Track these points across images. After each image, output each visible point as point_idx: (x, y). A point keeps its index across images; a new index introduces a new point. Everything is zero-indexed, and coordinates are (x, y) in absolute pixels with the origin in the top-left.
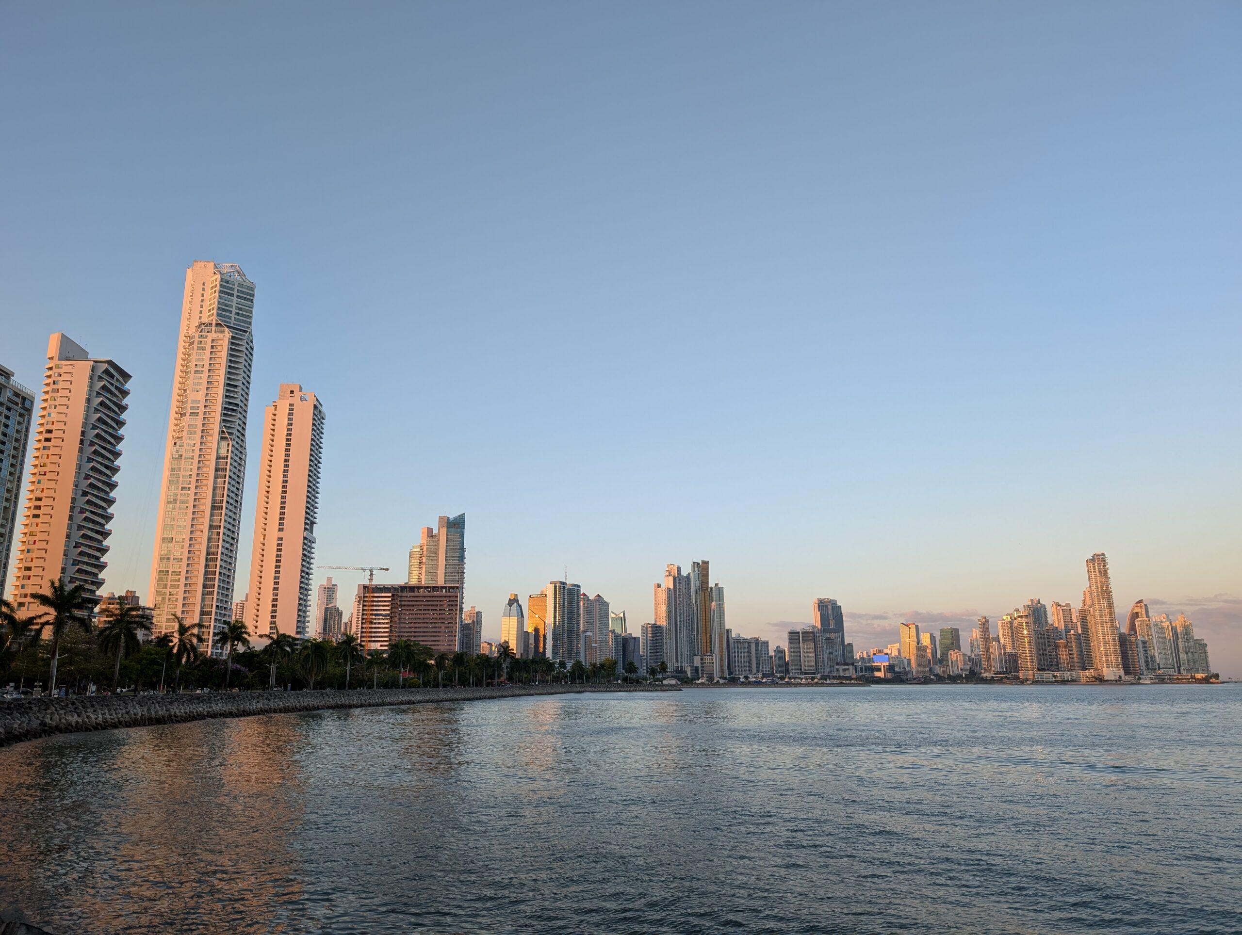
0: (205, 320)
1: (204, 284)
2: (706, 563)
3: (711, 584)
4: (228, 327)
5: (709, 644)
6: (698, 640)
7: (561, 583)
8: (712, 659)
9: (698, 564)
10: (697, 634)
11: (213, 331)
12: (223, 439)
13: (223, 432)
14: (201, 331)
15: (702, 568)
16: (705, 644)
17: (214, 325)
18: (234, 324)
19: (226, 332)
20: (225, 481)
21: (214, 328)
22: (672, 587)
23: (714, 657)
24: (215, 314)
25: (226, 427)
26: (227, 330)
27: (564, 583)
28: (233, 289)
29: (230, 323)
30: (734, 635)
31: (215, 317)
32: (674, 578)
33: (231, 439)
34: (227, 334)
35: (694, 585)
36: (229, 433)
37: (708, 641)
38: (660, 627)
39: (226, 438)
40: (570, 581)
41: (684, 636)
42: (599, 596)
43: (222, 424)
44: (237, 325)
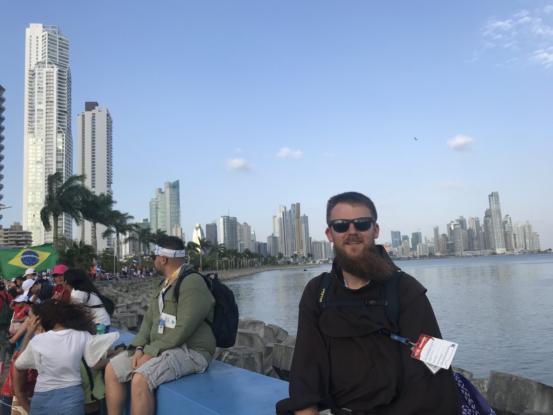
0: (40, 60)
1: (37, 37)
2: (298, 204)
3: (302, 215)
4: (56, 64)
5: (301, 245)
6: (295, 243)
7: (227, 217)
8: (303, 252)
9: (295, 205)
10: (295, 241)
11: (47, 67)
12: (59, 132)
13: (59, 128)
14: (39, 67)
15: (297, 207)
16: (299, 245)
17: (46, 63)
18: (59, 63)
19: (55, 67)
20: (63, 158)
21: (47, 65)
22: (282, 217)
23: (304, 251)
24: (47, 56)
25: (61, 125)
26: (55, 66)
27: (228, 217)
28: (56, 41)
29: (56, 62)
30: (313, 240)
31: (47, 58)
32: (283, 213)
33: (64, 132)
34: (56, 69)
35: (294, 215)
36: (63, 129)
37: (301, 243)
38: (277, 238)
39: (61, 132)
40: (231, 216)
41: (289, 241)
42: (245, 223)
43: (58, 123)
44: (60, 63)
